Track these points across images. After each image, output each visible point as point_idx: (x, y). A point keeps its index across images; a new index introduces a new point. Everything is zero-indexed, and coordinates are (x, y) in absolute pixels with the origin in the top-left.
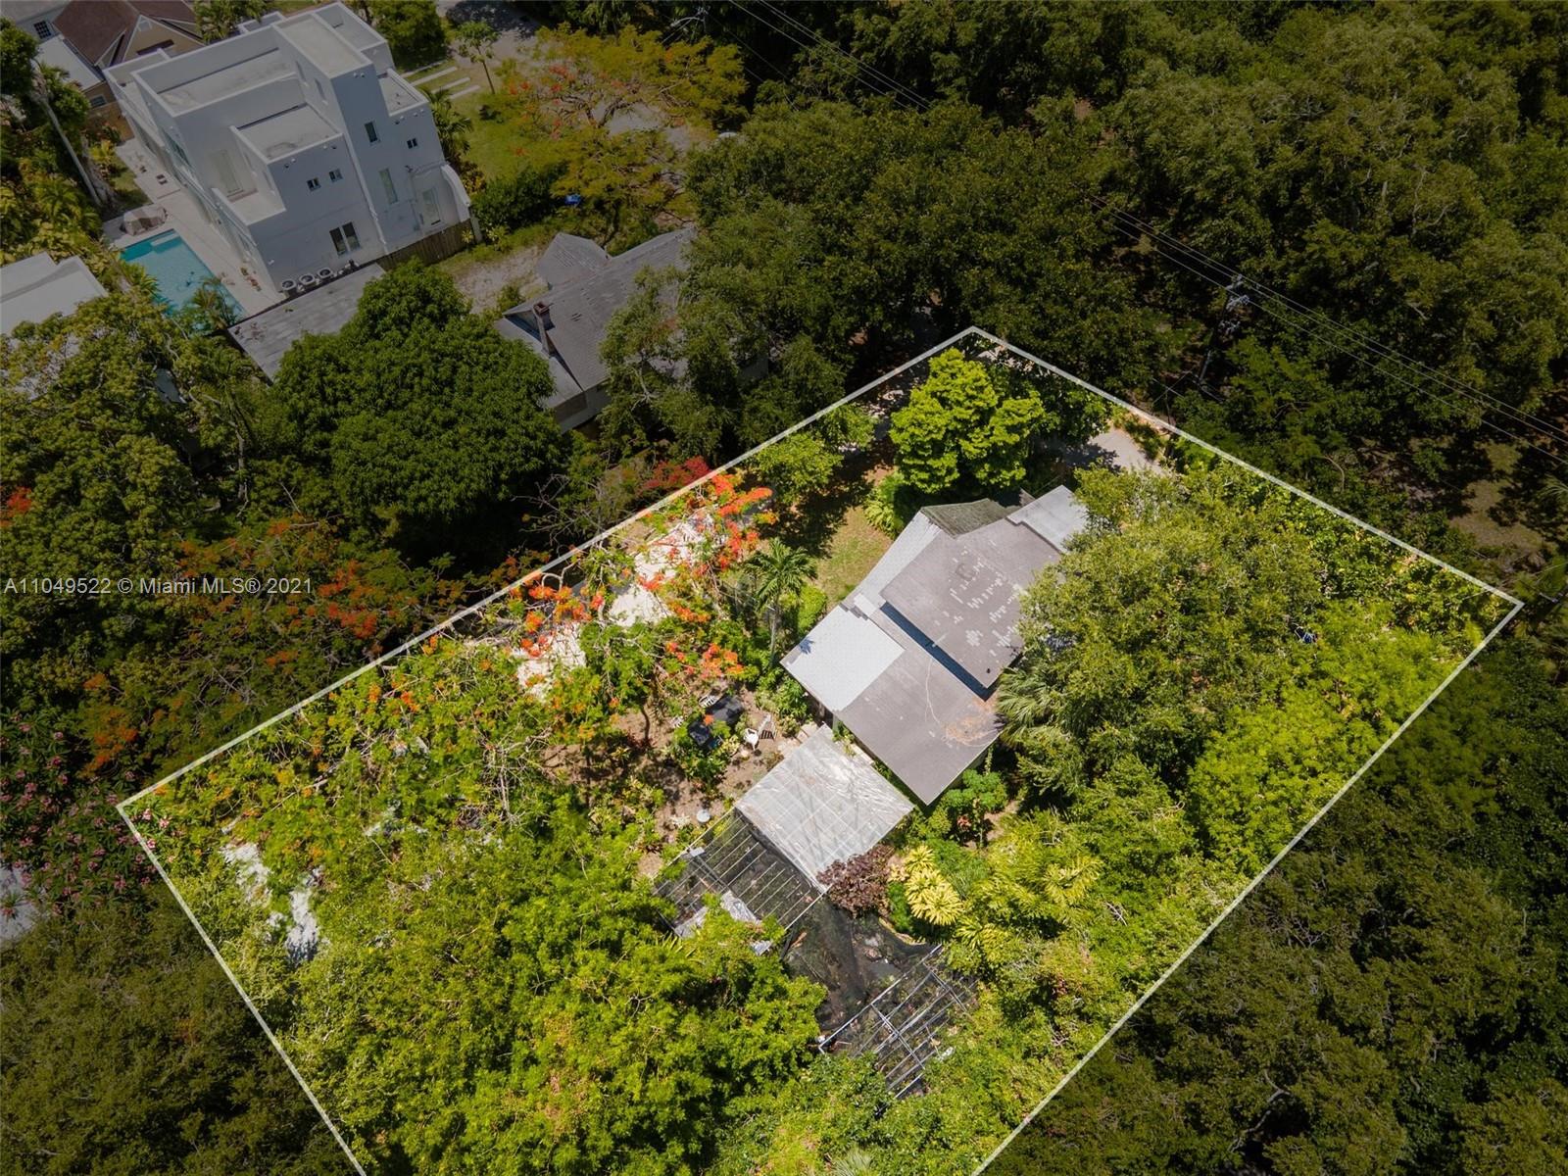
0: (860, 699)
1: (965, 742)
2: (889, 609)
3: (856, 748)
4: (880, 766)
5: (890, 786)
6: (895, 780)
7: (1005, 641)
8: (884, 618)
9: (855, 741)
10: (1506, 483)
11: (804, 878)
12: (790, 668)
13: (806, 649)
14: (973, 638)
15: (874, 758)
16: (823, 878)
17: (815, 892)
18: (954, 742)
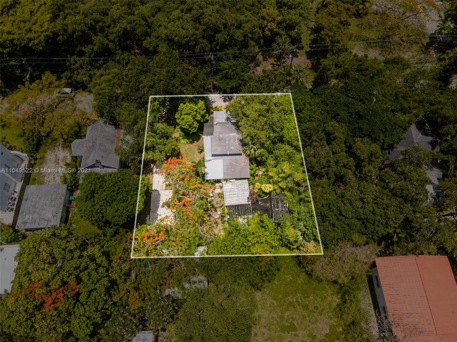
0: (224, 173)
1: (245, 164)
2: (213, 155)
3: (231, 180)
4: (236, 179)
5: (240, 181)
6: (241, 179)
7: (237, 144)
8: (214, 157)
9: (230, 179)
10: (260, 53)
11: (246, 204)
12: (208, 179)
13: (207, 174)
14: (232, 148)
15: (234, 179)
16: (248, 201)
17: (249, 204)
18: (244, 165)
